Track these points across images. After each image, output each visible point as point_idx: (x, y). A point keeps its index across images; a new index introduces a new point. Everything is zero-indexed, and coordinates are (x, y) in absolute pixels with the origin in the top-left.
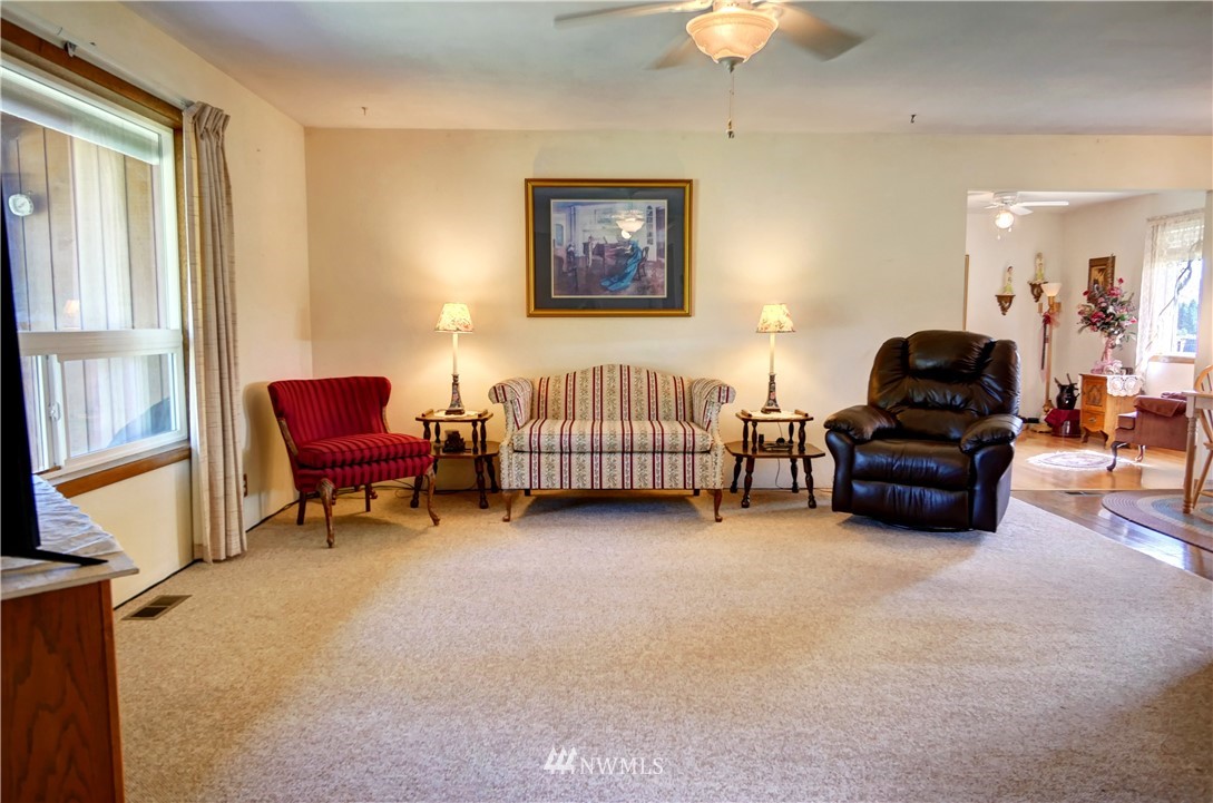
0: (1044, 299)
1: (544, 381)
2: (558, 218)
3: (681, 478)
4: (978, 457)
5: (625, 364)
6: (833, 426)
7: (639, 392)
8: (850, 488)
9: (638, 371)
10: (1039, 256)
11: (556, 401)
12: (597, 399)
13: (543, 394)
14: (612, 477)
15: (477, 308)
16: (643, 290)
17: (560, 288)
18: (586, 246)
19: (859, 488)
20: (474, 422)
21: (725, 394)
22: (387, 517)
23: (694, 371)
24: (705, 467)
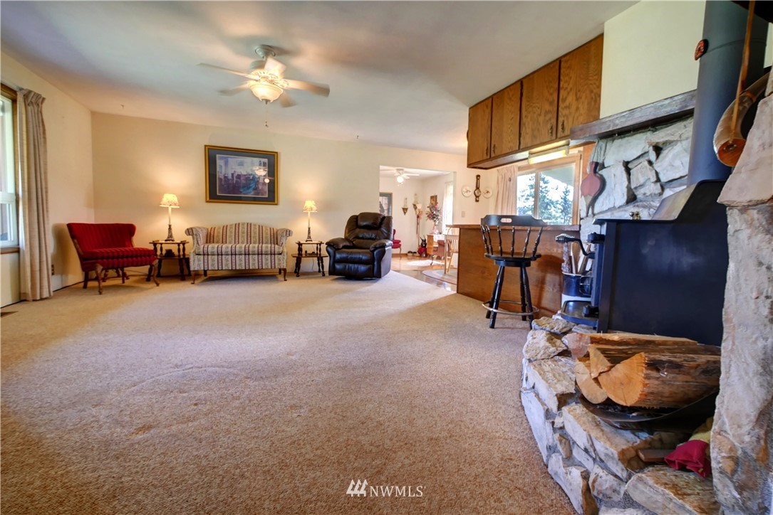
0: (417, 210)
1: (213, 230)
2: (220, 162)
3: (270, 264)
4: (375, 253)
5: (249, 222)
6: (329, 244)
7: (255, 233)
8: (334, 267)
9: (255, 225)
10: (416, 195)
11: (218, 236)
12: (237, 236)
13: (212, 233)
14: (240, 264)
15: (182, 198)
16: (258, 194)
17: (220, 191)
18: (233, 174)
19: (338, 266)
20: (179, 244)
21: (288, 233)
22: (133, 285)
23: (279, 226)
24: (279, 260)
